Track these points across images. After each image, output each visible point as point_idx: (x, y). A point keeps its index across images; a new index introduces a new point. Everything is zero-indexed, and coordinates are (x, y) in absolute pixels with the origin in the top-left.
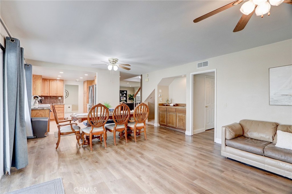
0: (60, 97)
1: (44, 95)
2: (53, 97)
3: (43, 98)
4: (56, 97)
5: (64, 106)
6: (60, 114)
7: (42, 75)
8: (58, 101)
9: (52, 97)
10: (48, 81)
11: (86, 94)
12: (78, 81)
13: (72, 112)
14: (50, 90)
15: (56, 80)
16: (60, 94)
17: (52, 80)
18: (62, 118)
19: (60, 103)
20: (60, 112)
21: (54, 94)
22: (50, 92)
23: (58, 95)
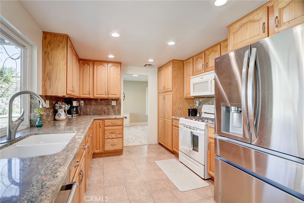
0: (114, 100)
1: (83, 96)
2: (101, 100)
3: (82, 102)
4: (107, 101)
5: (123, 122)
6: (116, 140)
8: (111, 110)
9: (99, 101)
11: (171, 93)
12: (149, 65)
13: (129, 125)
14: (94, 84)
15: (108, 62)
16: (114, 95)
17: (98, 62)
18: (120, 151)
19: (114, 113)
20: (114, 137)
21: (104, 94)
22: (94, 90)
23: (110, 96)
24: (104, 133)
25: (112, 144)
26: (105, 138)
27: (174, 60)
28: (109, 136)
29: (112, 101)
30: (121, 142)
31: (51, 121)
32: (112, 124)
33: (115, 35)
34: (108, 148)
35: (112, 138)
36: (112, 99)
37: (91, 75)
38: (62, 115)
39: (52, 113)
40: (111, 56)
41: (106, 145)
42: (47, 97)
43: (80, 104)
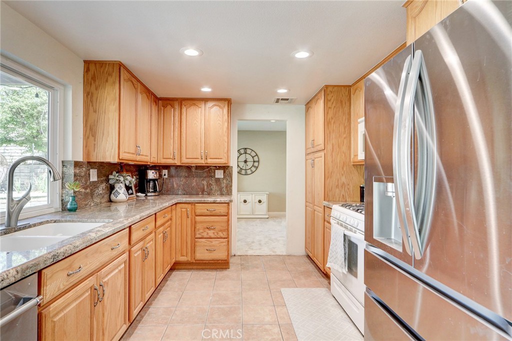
0: (220, 168)
1: (163, 161)
2: (197, 167)
3: (165, 172)
4: (206, 170)
5: (228, 209)
6: (215, 242)
8: (214, 187)
9: (193, 170)
10: (177, 107)
11: (322, 154)
12: (282, 99)
13: (267, 216)
14: (182, 141)
15: (205, 100)
16: (217, 159)
17: (189, 102)
18: (223, 262)
19: (219, 193)
20: (213, 236)
21: (198, 159)
22: (182, 151)
23: (210, 161)
24: (195, 228)
25: (208, 248)
26: (196, 237)
27: (327, 86)
28: (202, 233)
29: (216, 171)
30: (224, 245)
31: (101, 203)
32: (208, 213)
33: (191, 52)
34: (202, 254)
35: (208, 236)
36: (216, 167)
37: (177, 124)
38: (121, 193)
39: (103, 189)
40: (206, 90)
41: (197, 249)
42: (91, 164)
43: (160, 176)
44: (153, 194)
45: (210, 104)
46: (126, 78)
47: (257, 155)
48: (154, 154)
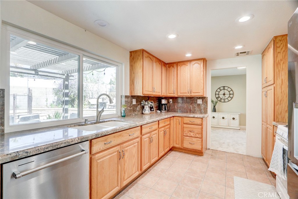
0: (199, 98)
1: (169, 95)
2: (187, 98)
3: (171, 100)
4: (191, 99)
5: (202, 121)
6: (194, 140)
7: (145, 49)
8: (197, 109)
9: (185, 99)
10: (175, 67)
11: (272, 87)
12: (241, 53)
14: (178, 84)
15: (190, 61)
16: (197, 93)
17: (181, 63)
18: (199, 151)
19: (199, 112)
20: (193, 136)
21: (186, 93)
22: (178, 89)
23: (193, 95)
24: (183, 130)
25: (190, 142)
26: (184, 135)
27: (276, 37)
28: (187, 133)
29: (198, 100)
30: (200, 142)
31: (138, 114)
32: (190, 123)
33: (172, 36)
34: (186, 145)
35: (190, 136)
36: (197, 97)
37: (175, 76)
38: (147, 110)
39: (139, 108)
40: (189, 55)
41: (184, 141)
42: (133, 97)
43: (168, 102)
44: (164, 111)
45: (193, 63)
46: (146, 56)
47: (232, 90)
48: (164, 91)
